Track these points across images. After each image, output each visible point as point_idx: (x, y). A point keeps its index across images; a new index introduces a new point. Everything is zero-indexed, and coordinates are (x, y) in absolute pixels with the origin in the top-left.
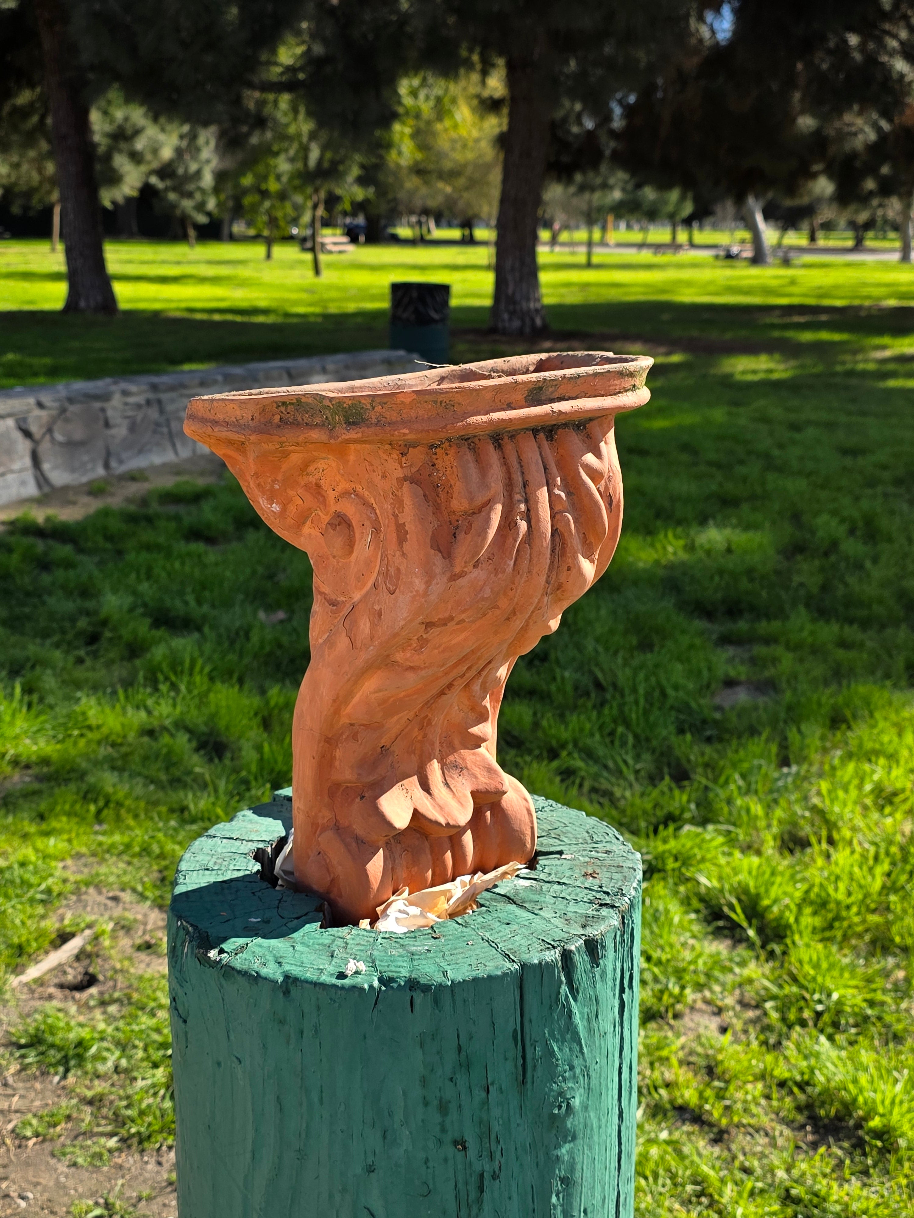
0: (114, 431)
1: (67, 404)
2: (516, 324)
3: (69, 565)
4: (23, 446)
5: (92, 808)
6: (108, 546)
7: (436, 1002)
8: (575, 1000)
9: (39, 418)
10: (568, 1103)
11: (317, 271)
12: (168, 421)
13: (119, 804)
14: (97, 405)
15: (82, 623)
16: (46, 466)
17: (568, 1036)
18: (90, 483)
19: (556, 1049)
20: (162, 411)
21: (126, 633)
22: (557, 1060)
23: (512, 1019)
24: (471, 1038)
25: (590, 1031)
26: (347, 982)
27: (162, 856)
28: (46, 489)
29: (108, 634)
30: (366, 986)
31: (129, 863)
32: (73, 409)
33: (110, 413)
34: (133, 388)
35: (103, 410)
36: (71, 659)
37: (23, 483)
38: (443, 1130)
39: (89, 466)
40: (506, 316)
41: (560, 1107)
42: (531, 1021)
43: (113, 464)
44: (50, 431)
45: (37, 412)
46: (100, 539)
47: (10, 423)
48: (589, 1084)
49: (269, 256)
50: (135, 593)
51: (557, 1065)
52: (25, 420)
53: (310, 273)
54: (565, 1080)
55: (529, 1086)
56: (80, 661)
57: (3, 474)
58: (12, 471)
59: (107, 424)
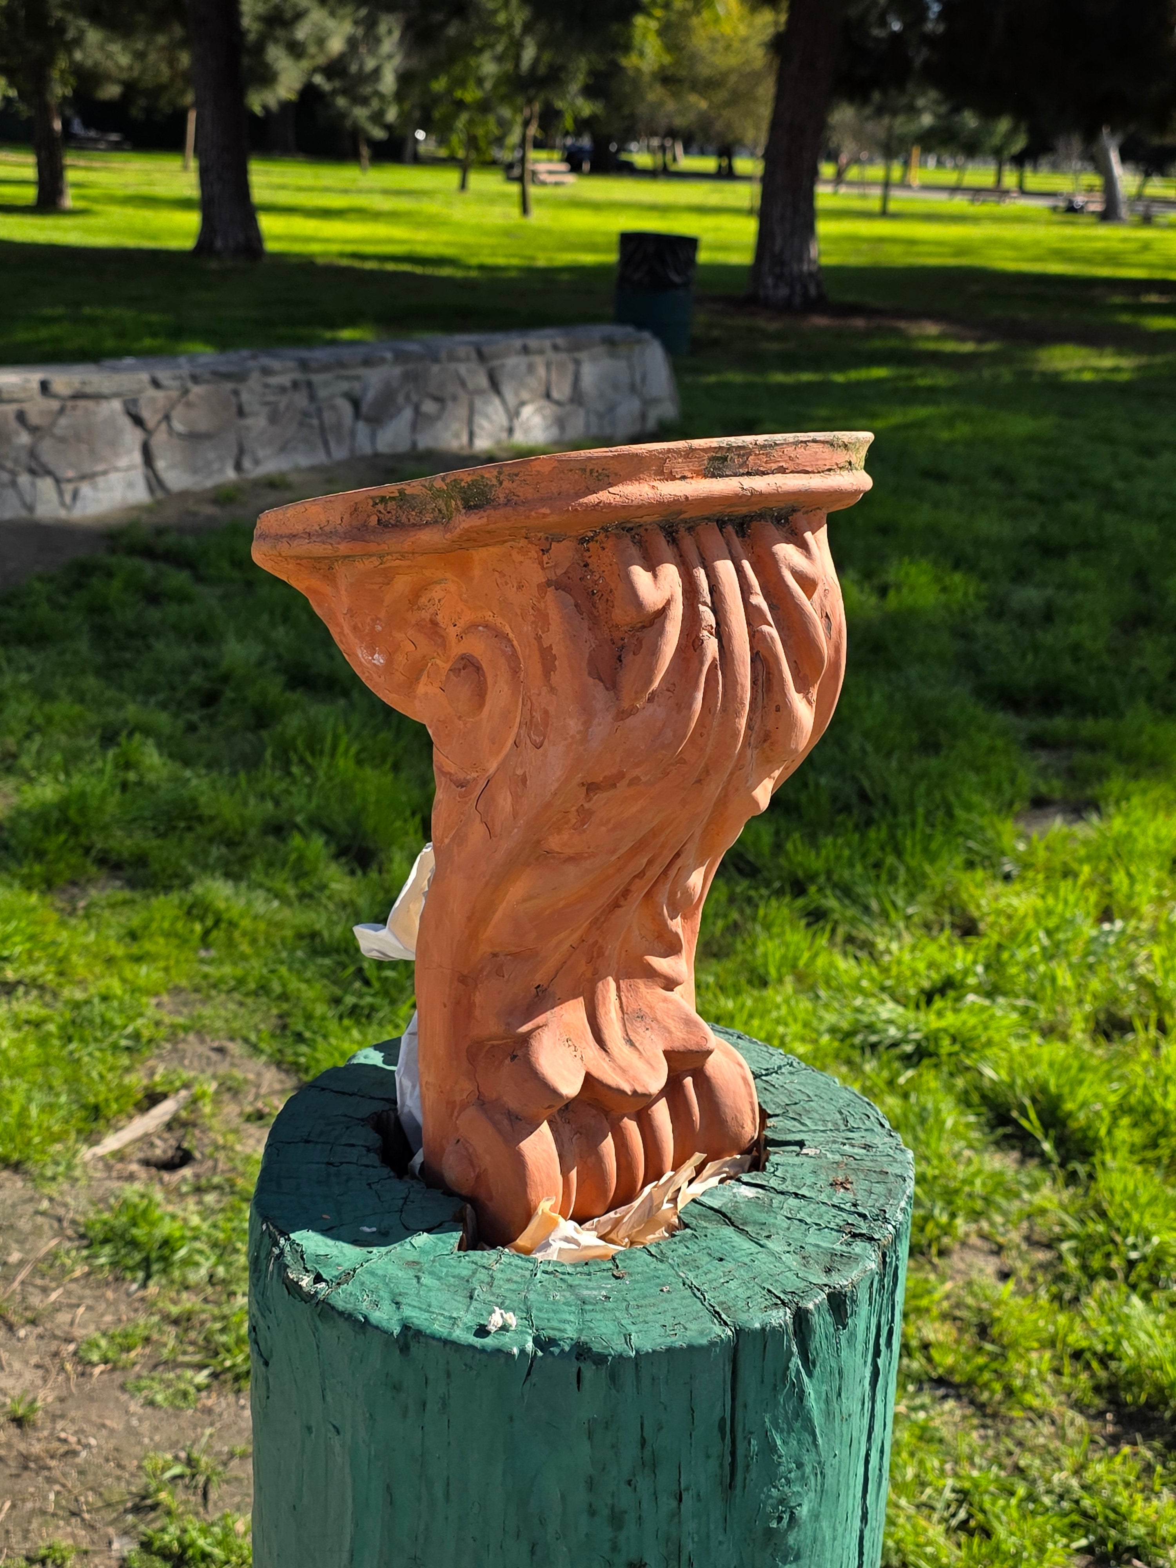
0: (249, 421)
1: (190, 384)
2: (783, 291)
3: (183, 598)
4: (132, 437)
5: (198, 928)
6: (236, 574)
7: (613, 1377)
8: (810, 1375)
9: (153, 400)
10: (792, 1513)
11: (525, 209)
12: (319, 411)
13: (232, 924)
14: (230, 386)
15: (197, 678)
16: (161, 464)
17: (797, 1425)
18: (217, 488)
19: (779, 1442)
20: (312, 397)
21: (252, 695)
22: (780, 1457)
23: (719, 1404)
24: (660, 1428)
25: (829, 1415)
26: (488, 1341)
27: (284, 997)
28: (160, 495)
29: (229, 694)
30: (516, 1351)
31: (241, 1004)
32: (197, 390)
33: (245, 397)
34: (275, 364)
35: (236, 393)
36: (181, 724)
37: (130, 485)
38: (615, 1548)
39: (216, 466)
40: (770, 281)
41: (780, 1519)
42: (745, 1406)
43: (247, 464)
44: (167, 418)
45: (152, 392)
46: (225, 564)
47: (116, 405)
48: (823, 1485)
49: (463, 186)
50: (266, 641)
51: (780, 1464)
52: (135, 402)
53: (516, 211)
54: (788, 1482)
55: (738, 1491)
56: (192, 728)
57: (105, 473)
58: (116, 469)
59: (241, 412)
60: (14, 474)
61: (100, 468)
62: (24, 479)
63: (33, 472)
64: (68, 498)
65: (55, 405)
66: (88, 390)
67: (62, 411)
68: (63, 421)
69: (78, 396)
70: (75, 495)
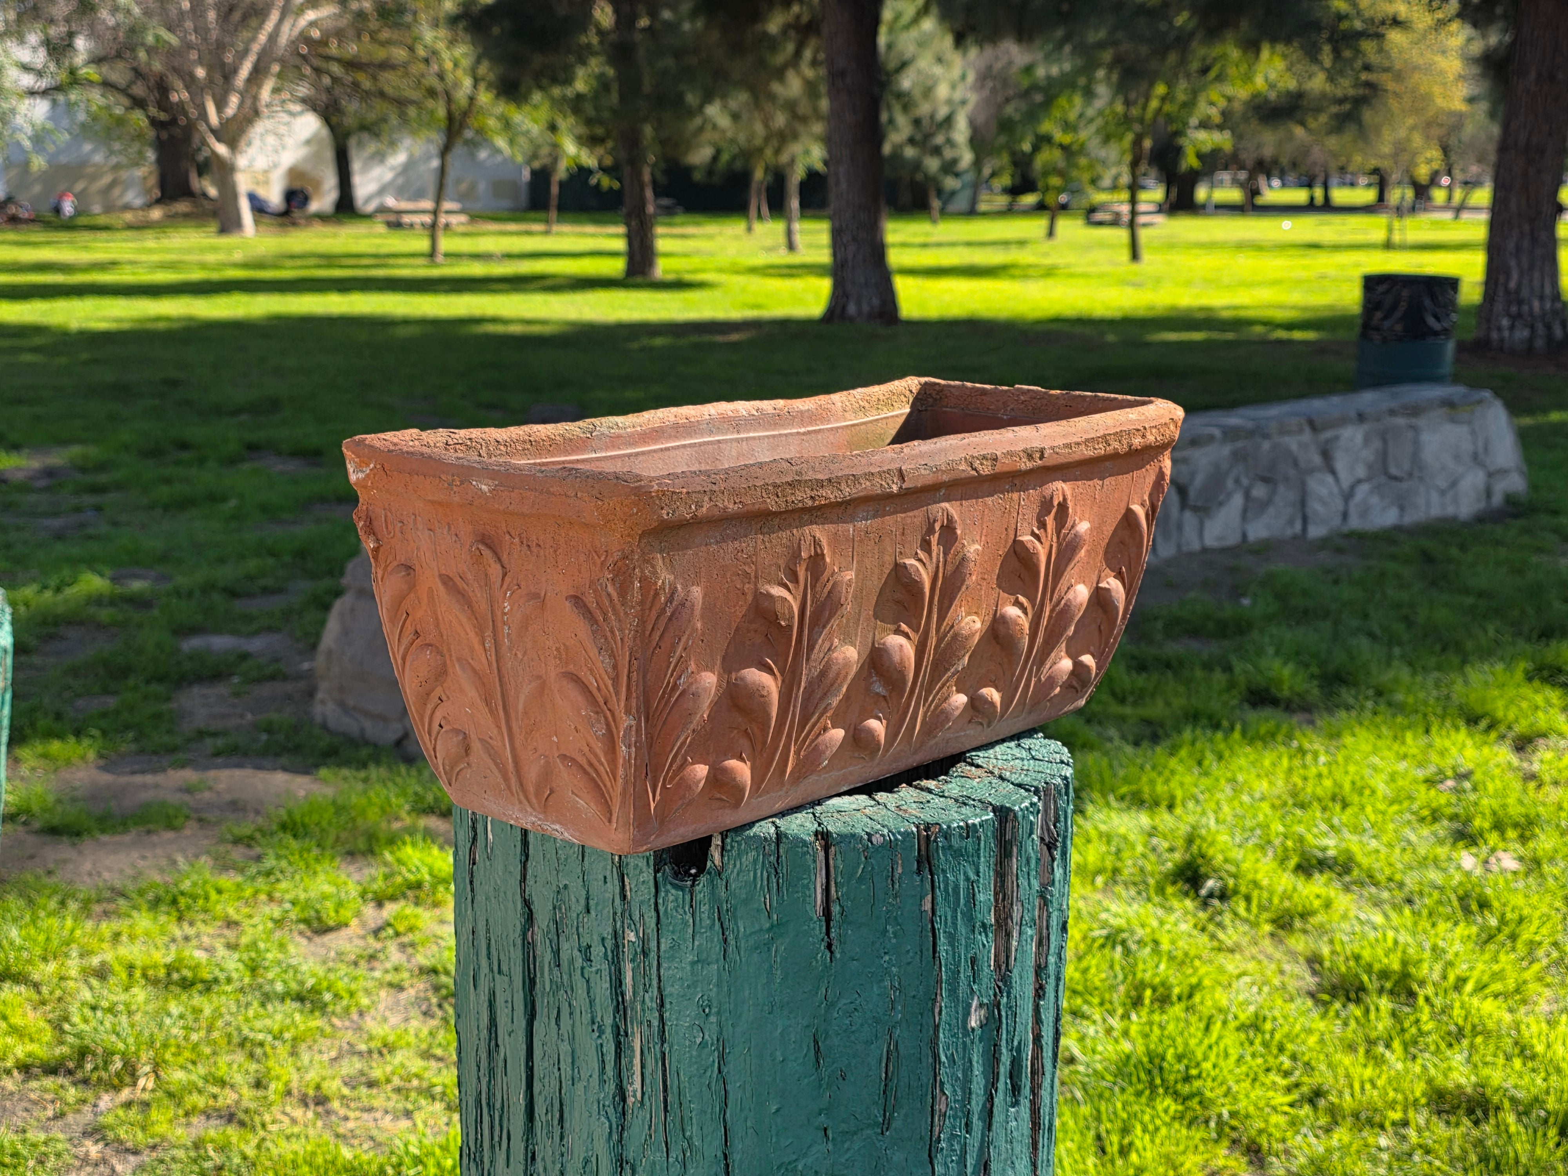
11: (1135, 255)
40: (1505, 322)
49: (1051, 233)
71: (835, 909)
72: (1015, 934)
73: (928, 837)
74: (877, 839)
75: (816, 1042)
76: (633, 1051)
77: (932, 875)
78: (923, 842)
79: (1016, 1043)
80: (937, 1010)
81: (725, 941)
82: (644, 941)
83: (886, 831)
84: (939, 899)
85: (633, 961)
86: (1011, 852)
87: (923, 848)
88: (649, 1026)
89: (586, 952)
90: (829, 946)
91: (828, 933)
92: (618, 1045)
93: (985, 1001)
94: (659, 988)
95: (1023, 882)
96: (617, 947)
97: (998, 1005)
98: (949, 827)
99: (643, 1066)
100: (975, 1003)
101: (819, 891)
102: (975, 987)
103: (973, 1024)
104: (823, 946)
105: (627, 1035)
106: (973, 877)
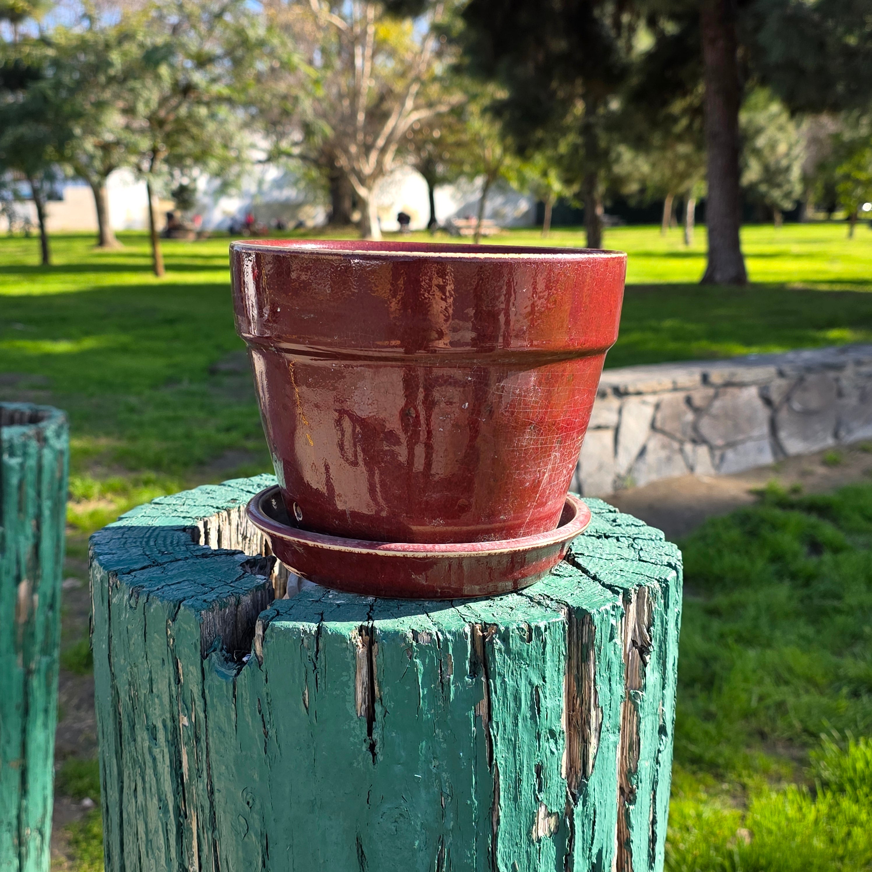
0: (845, 401)
1: (804, 374)
4: (763, 414)
9: (779, 386)
14: (831, 375)
16: (783, 434)
18: (821, 452)
28: (781, 457)
32: (811, 378)
33: (845, 383)
35: (837, 380)
37: (760, 450)
39: (820, 436)
43: (843, 433)
44: (788, 399)
45: (778, 380)
47: (753, 392)
52: (767, 388)
57: (743, 442)
58: (750, 438)
59: (840, 394)
60: (682, 443)
61: (741, 437)
62: (688, 447)
63: (694, 442)
64: (717, 460)
65: (711, 392)
66: (736, 379)
67: (716, 396)
68: (717, 404)
69: (728, 384)
70: (722, 458)
71: (378, 708)
72: (593, 741)
73: (484, 637)
74: (424, 639)
75: (360, 846)
76: (192, 833)
77: (488, 679)
78: (478, 643)
79: (595, 851)
80: (495, 819)
81: (266, 734)
82: (196, 726)
83: (434, 630)
84: (496, 704)
85: (186, 744)
86: (588, 657)
87: (479, 649)
88: (202, 811)
89: (152, 731)
90: (372, 747)
91: (370, 732)
92: (179, 826)
93: (555, 810)
94: (208, 774)
95: (602, 687)
96: (176, 729)
97: (570, 814)
98: (507, 629)
99: (200, 850)
100: (542, 811)
101: (359, 689)
102: (541, 796)
103: (541, 834)
104: (365, 748)
105: (186, 817)
106: (537, 681)
